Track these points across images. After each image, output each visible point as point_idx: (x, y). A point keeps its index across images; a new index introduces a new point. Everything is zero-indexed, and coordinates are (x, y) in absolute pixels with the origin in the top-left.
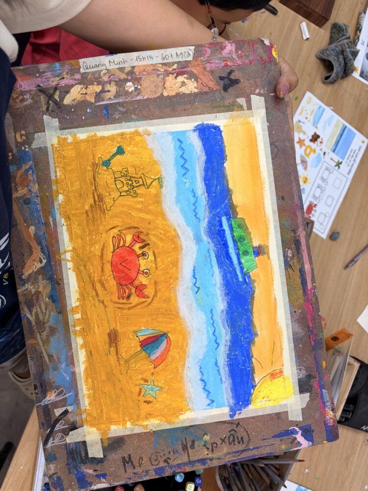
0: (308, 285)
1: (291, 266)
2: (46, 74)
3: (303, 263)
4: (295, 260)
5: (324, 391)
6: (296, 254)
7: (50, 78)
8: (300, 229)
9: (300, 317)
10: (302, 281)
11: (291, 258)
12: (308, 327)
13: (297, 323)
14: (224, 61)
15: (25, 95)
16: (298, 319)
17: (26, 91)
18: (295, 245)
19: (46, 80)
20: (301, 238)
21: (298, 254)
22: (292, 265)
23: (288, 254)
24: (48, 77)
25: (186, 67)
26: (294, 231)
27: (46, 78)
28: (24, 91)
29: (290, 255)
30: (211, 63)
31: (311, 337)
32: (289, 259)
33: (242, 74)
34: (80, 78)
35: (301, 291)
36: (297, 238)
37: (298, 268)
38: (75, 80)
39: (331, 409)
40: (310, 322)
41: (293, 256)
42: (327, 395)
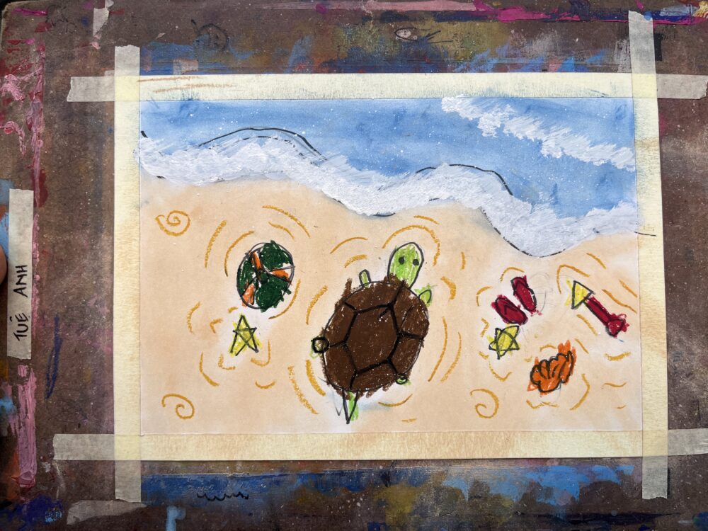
0: (467, 9)
1: (429, 35)
2: (12, 427)
3: (427, 12)
4: (420, 27)
5: (662, 14)
6: (407, 24)
7: (19, 421)
8: (363, 8)
9: (523, 33)
10: (459, 20)
11: (413, 34)
12: (545, 21)
13: (535, 40)
14: (32, 99)
15: (44, 470)
16: (527, 37)
17: (38, 466)
18: (391, 21)
19: (22, 429)
20: (379, 8)
21: (409, 19)
22: (427, 33)
23: (406, 37)
24: (17, 424)
25: (33, 171)
26: (366, 18)
27: (20, 428)
28: (38, 471)
29: (409, 33)
30: (32, 123)
31: (563, 18)
32: (415, 38)
33: (61, 68)
34: (27, 366)
35: (478, 24)
36: (378, 15)
37: (434, 23)
38: (28, 376)
39: (695, 8)
40: (536, 17)
41: (410, 28)
42: (671, 9)
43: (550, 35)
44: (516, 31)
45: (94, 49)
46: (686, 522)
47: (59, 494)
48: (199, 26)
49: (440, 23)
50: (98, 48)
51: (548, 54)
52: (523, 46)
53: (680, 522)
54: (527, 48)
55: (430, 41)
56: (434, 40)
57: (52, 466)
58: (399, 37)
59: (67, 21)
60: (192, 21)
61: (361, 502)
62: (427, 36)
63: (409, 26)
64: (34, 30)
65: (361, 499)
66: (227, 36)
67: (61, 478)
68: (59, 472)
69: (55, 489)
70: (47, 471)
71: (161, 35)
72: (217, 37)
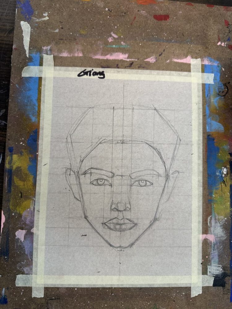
43: (224, 235)
44: (226, 220)
45: (218, 43)
46: (3, 292)
47: (33, 19)
48: (228, 85)
49: (229, 187)
50: (218, 44)
51: (216, 234)
52: (220, 223)
53: (4, 289)
54: (219, 225)
55: (222, 182)
56: (222, 184)
57: (46, 16)
58: (224, 169)
59: (229, 33)
60: (229, 83)
61: (23, 144)
62: (224, 181)
63: (228, 173)
64: (226, 19)
65: (24, 144)
66: (223, 96)
67: (41, 20)
68: (43, 19)
69: (36, 17)
70: (44, 14)
71: (223, 69)
72: (223, 92)
